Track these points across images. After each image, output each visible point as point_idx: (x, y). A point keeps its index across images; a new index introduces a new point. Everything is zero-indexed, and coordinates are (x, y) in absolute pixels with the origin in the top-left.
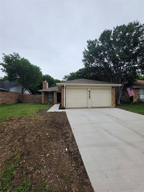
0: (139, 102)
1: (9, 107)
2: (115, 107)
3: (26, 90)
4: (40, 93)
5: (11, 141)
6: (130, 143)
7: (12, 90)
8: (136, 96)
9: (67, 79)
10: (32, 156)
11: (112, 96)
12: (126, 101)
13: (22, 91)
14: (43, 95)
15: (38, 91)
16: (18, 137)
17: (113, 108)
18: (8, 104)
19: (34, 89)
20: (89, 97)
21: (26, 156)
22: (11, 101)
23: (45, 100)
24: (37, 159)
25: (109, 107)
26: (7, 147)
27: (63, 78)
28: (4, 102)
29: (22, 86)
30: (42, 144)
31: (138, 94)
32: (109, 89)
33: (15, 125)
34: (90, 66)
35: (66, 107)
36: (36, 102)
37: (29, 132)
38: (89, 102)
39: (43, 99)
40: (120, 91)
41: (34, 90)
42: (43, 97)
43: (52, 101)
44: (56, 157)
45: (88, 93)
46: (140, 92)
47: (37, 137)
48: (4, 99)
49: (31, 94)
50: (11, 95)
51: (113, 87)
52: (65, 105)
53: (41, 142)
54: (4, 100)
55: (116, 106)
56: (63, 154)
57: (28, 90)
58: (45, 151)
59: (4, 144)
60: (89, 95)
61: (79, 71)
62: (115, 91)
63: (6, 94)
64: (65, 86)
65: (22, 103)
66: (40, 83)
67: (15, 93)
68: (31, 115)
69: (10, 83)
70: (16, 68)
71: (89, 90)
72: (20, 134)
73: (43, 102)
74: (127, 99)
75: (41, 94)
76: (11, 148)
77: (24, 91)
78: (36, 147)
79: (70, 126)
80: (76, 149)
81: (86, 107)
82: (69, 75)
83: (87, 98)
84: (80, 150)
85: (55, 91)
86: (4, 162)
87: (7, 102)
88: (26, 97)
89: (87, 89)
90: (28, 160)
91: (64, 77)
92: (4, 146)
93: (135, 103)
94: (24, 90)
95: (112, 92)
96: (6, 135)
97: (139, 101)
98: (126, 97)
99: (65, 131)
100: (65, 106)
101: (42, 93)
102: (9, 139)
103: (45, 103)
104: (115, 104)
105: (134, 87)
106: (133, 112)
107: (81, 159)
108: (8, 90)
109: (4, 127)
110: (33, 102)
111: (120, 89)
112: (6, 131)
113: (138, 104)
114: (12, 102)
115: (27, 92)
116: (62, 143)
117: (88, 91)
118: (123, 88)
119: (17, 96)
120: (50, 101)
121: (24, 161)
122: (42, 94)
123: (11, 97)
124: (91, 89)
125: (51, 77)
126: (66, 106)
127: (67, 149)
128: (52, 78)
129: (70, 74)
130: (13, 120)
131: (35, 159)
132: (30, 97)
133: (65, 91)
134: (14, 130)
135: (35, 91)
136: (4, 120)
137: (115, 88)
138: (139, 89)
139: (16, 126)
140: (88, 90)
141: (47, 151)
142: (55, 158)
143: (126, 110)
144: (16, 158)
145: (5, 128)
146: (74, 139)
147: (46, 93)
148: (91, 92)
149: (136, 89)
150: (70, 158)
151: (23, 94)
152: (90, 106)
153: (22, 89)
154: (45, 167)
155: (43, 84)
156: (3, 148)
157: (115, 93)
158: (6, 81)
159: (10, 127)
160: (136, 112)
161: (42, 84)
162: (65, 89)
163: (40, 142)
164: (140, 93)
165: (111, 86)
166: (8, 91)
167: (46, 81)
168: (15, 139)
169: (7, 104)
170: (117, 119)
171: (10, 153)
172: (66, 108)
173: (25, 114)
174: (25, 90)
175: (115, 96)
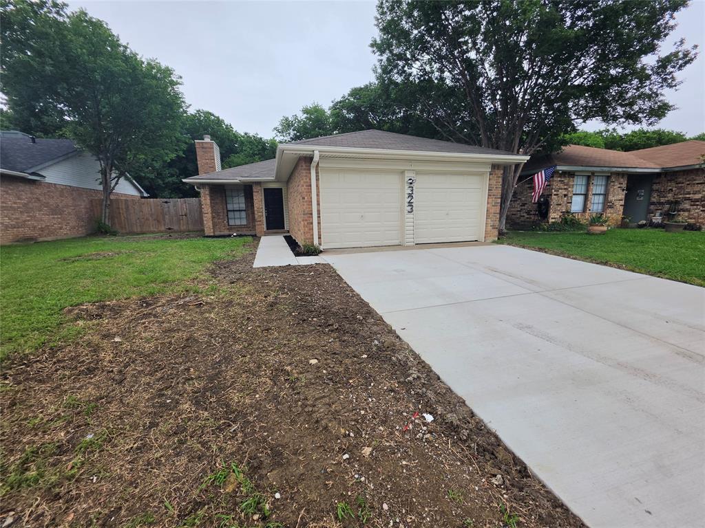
0: (566, 222)
1: (67, 255)
2: (494, 242)
3: (122, 180)
4: (192, 192)
5: (162, 408)
6: (635, 369)
7: (54, 175)
8: (560, 202)
9: (292, 133)
10: (297, 466)
11: (490, 200)
12: (522, 219)
13: (105, 183)
14: (205, 198)
15: (184, 180)
16: (189, 389)
17: (488, 244)
18: (46, 239)
19: (152, 176)
20: (410, 204)
21: (275, 472)
22: (61, 228)
23: (216, 220)
24: (328, 476)
25: (475, 242)
26: (156, 440)
27: (275, 129)
28: (28, 232)
29: (99, 159)
30: (314, 406)
31: (565, 195)
32: (481, 174)
33: (143, 335)
34: (398, 79)
35: (322, 248)
36: (176, 228)
37: (227, 359)
38: (407, 224)
39: (209, 215)
40: (511, 185)
41: (152, 179)
42: (207, 209)
43: (244, 222)
44: (406, 456)
45: (407, 187)
46: (575, 187)
47: (274, 379)
48: (25, 217)
49: (146, 195)
50: (51, 202)
51: (495, 166)
52: (320, 238)
53: (306, 399)
54: (24, 224)
55: (499, 239)
56: (428, 441)
57: (127, 179)
58: (345, 436)
59: (135, 426)
60: (410, 196)
61: (349, 95)
62: (500, 180)
63: (25, 192)
64: (316, 158)
65: (114, 234)
66: (184, 147)
67: (72, 189)
68: (190, 285)
69: (34, 142)
70: (53, 66)
71: (408, 175)
72: (188, 370)
73: (209, 229)
74: (528, 213)
75: (197, 195)
76: (181, 442)
77: (114, 182)
78: (293, 422)
79: (381, 319)
80: (462, 410)
81: (397, 242)
82: (302, 117)
83: (402, 211)
84: (480, 413)
85: (259, 183)
86: (179, 516)
87: (42, 229)
88: (127, 208)
89: (403, 172)
90: (292, 488)
91: (277, 124)
92: (136, 435)
93: (555, 228)
94: (114, 175)
95: (489, 184)
96: (120, 382)
97: (566, 219)
98: (524, 205)
99: (376, 342)
100: (316, 242)
101: (202, 191)
102: (148, 400)
103: (217, 233)
104: (496, 233)
105: (559, 168)
106: (568, 257)
107: (506, 449)
108: (33, 174)
109: (89, 344)
110: (163, 228)
111: (513, 174)
112: (110, 362)
113: (565, 230)
114: (65, 231)
115: (125, 188)
116: (392, 391)
117: (407, 179)
118: (522, 171)
119: (83, 205)
120: (238, 222)
121: (278, 496)
122: (202, 194)
123: (55, 211)
124: (418, 173)
125: (223, 121)
126: (320, 244)
127: (429, 418)
128: (229, 128)
129: (306, 111)
130: (116, 311)
131: (318, 478)
132: (146, 210)
133: (317, 180)
134: (149, 356)
135: (160, 182)
136: (70, 311)
137: (502, 172)
138: (571, 174)
139: (148, 336)
140: (403, 178)
141: (352, 434)
142: (404, 463)
143: (540, 250)
144: (230, 489)
145: (96, 349)
146: (431, 371)
147: (219, 191)
148: (415, 185)
149: (565, 177)
150: (463, 450)
151: (112, 197)
152: (409, 240)
153: (104, 173)
154: (385, 507)
155: (199, 152)
156: (138, 448)
157: (500, 191)
158: (13, 136)
159: (121, 344)
160: (578, 257)
161: (191, 153)
162: (317, 173)
163: (302, 397)
164: (574, 193)
165: (484, 163)
166: (34, 181)
167: (207, 139)
168: (177, 397)
169: (41, 239)
170: (532, 282)
171: (186, 469)
172: (321, 252)
173: (163, 282)
174: (119, 178)
175: (499, 200)
